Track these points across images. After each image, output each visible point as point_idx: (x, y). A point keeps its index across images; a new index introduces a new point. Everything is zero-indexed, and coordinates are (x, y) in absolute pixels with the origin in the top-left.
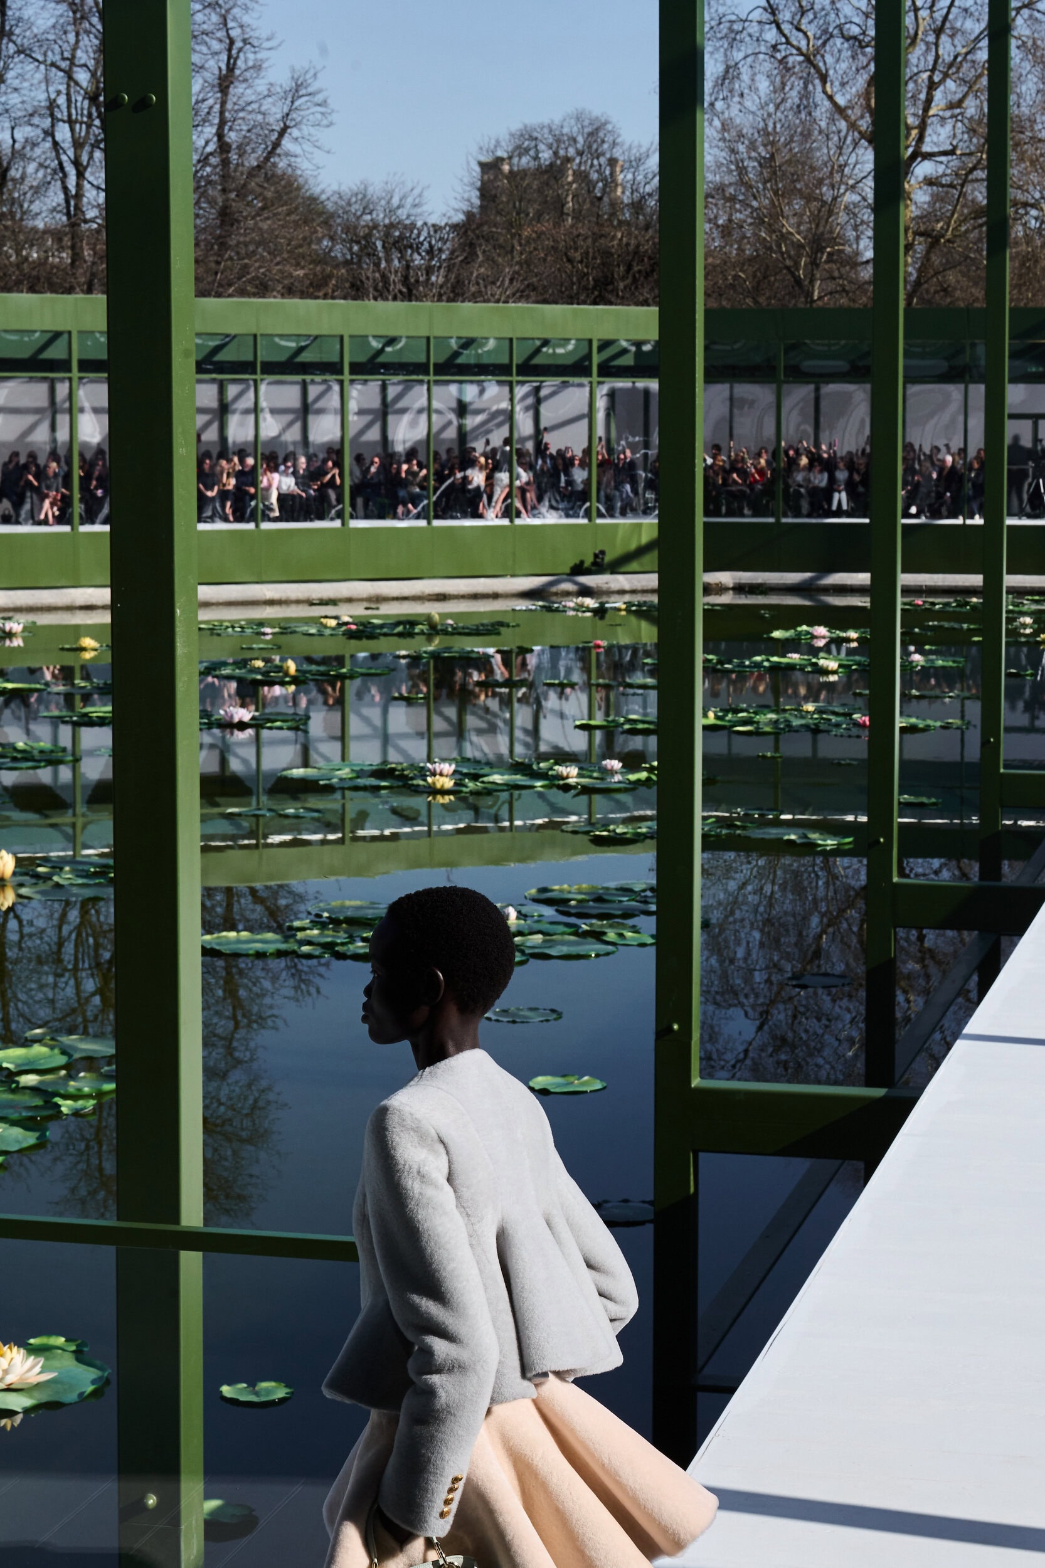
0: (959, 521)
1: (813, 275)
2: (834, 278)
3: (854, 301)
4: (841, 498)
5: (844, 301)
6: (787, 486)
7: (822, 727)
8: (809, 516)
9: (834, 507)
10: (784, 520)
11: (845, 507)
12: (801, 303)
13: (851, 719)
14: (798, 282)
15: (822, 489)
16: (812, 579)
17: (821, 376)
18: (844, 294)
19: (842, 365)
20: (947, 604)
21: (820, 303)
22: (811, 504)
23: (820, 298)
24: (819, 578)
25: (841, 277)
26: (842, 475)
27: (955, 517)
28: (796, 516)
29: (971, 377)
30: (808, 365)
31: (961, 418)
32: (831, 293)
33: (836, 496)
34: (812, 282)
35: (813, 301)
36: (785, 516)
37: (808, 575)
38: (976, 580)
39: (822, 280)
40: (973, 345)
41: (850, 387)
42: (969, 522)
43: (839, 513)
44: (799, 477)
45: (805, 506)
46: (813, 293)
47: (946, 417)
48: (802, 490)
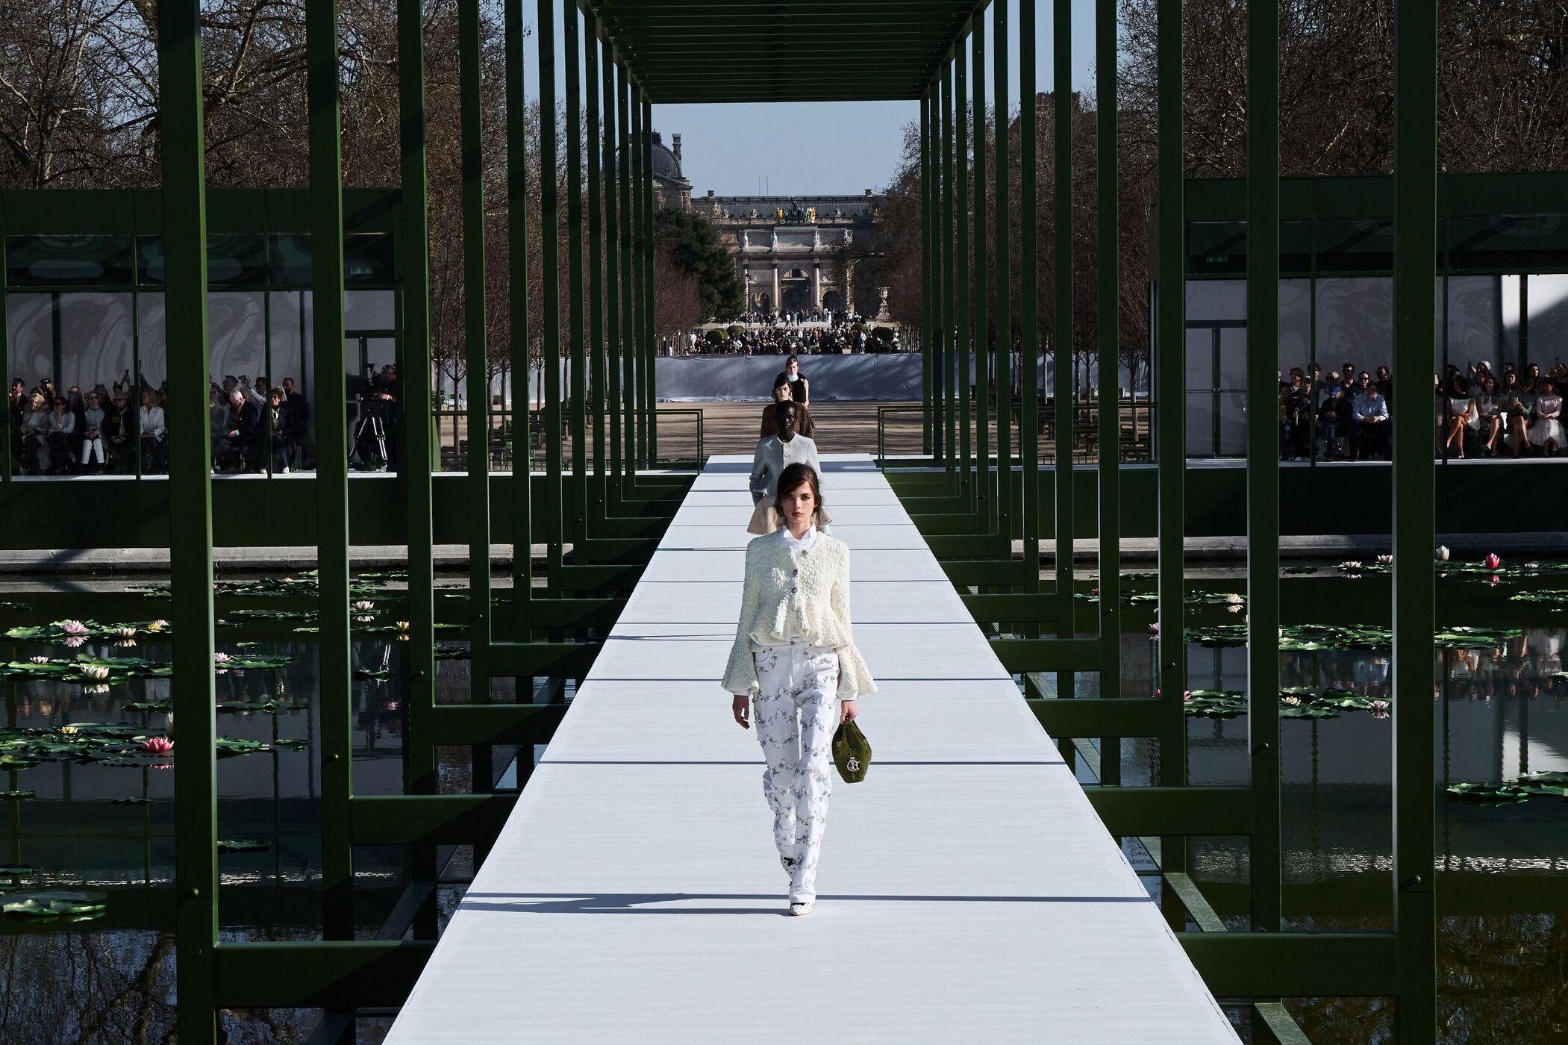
0: (263, 475)
1: (42, 146)
2: (72, 151)
3: (101, 182)
4: (95, 448)
5: (87, 182)
6: (17, 435)
7: (92, 754)
8: (48, 473)
9: (86, 461)
10: (14, 479)
11: (101, 459)
12: (26, 184)
13: (132, 742)
14: (21, 155)
15: (69, 436)
16: (57, 557)
17: (62, 282)
18: (86, 172)
19: (89, 266)
20: (253, 587)
21: (53, 185)
22: (53, 457)
23: (53, 177)
24: (70, 556)
25: (82, 150)
26: (95, 416)
27: (258, 472)
28: (30, 474)
29: (271, 282)
30: (40, 266)
31: (261, 337)
32: (69, 171)
33: (88, 444)
34: (41, 155)
35: (43, 182)
36: (16, 473)
37: (51, 552)
38: (309, 553)
39: (55, 153)
40: (274, 239)
41: (107, 298)
42: (275, 476)
43: (93, 467)
44: (33, 420)
45: (44, 461)
46: (43, 171)
47: (240, 336)
48: (40, 438)
